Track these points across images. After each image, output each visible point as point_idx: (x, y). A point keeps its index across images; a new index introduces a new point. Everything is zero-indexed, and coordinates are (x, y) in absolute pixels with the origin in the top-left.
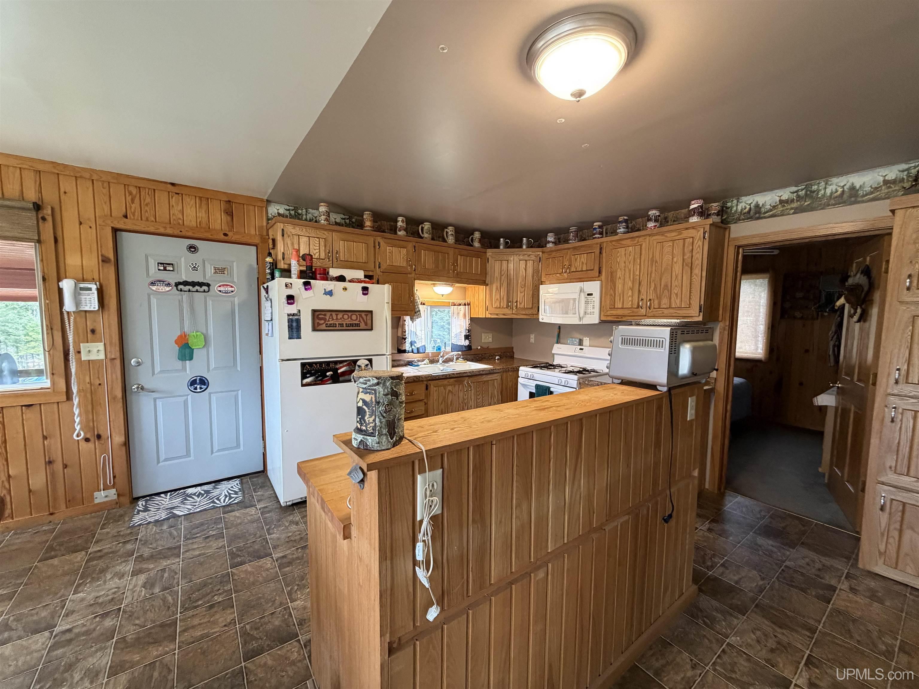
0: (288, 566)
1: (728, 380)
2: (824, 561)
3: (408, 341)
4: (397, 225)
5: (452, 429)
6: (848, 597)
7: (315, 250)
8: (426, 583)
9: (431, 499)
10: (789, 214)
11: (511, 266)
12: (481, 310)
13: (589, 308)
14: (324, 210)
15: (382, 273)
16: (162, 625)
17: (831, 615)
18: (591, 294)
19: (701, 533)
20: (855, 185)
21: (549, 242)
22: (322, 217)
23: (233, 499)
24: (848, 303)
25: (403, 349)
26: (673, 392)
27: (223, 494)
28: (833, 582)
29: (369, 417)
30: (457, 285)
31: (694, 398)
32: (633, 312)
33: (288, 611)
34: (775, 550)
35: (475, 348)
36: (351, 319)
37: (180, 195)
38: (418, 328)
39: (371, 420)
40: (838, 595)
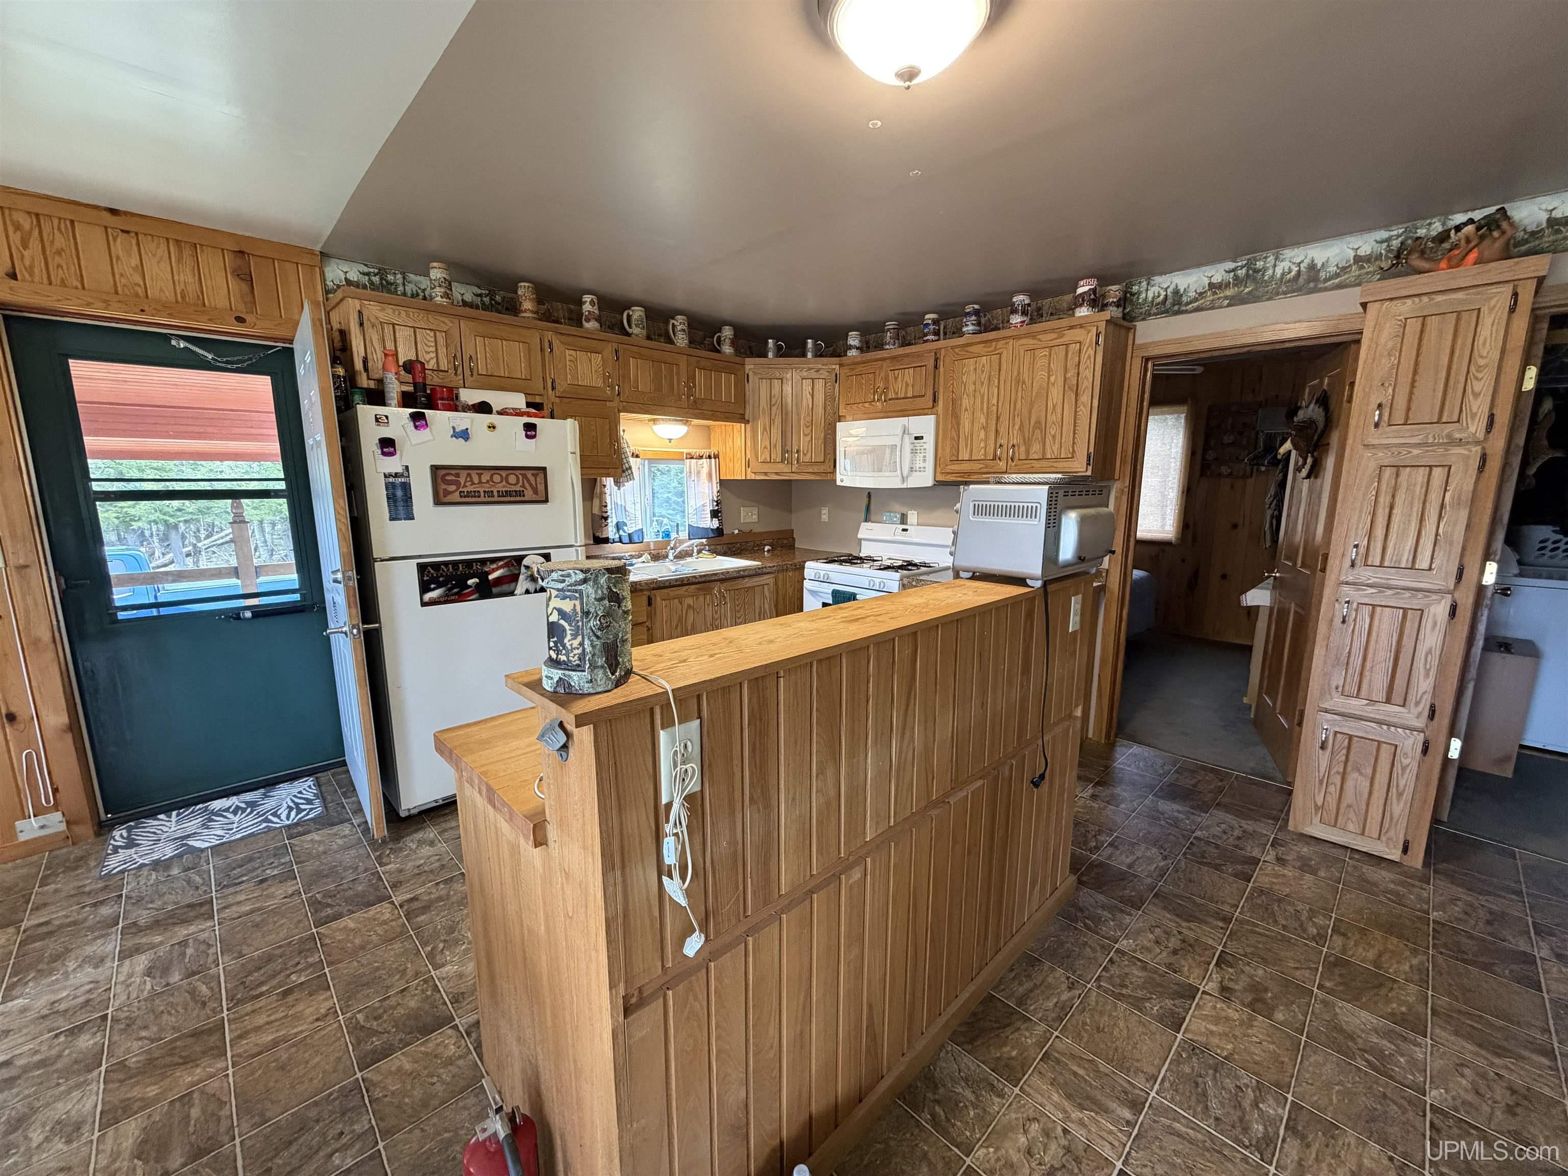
0: (423, 914)
1: (1125, 574)
2: (1245, 826)
3: (612, 522)
4: (581, 309)
5: (711, 656)
6: (1274, 869)
7: (428, 353)
8: (682, 899)
9: (684, 767)
10: (1221, 307)
11: (788, 389)
12: (737, 465)
13: (918, 462)
14: (439, 276)
15: (558, 400)
16: (196, 1034)
17: (1250, 898)
18: (921, 438)
19: (1081, 803)
20: (1316, 262)
21: (850, 347)
22: (438, 289)
23: (305, 813)
24: (1295, 449)
25: (604, 536)
26: (1051, 588)
27: (285, 806)
28: (1256, 853)
29: (573, 639)
30: (696, 422)
31: (1080, 596)
32: (986, 467)
33: (431, 983)
34: (1181, 816)
35: (730, 532)
36: (507, 482)
37: (133, 235)
38: (630, 499)
39: (576, 643)
40: (1261, 869)
